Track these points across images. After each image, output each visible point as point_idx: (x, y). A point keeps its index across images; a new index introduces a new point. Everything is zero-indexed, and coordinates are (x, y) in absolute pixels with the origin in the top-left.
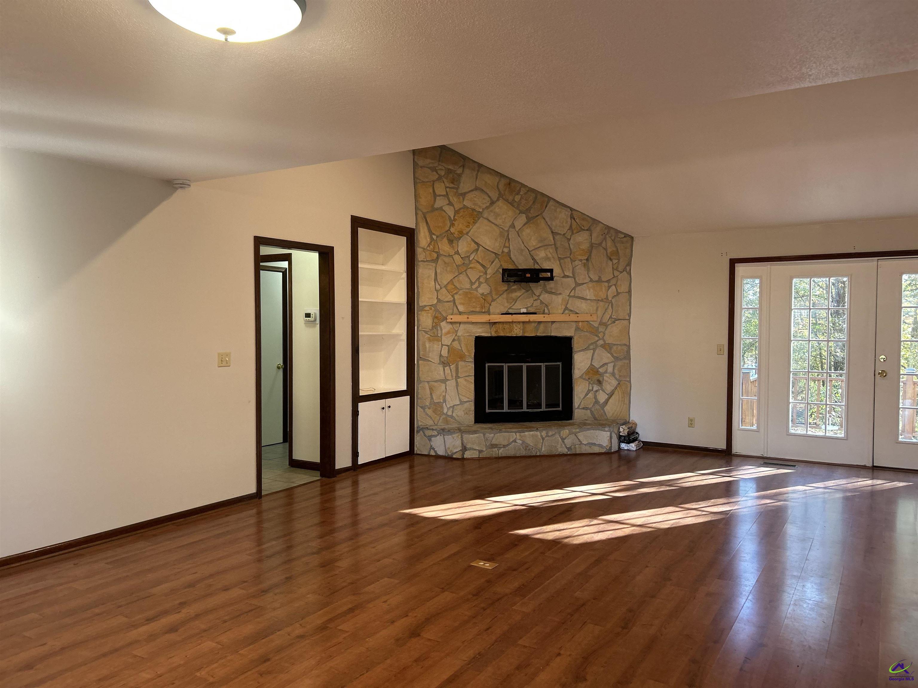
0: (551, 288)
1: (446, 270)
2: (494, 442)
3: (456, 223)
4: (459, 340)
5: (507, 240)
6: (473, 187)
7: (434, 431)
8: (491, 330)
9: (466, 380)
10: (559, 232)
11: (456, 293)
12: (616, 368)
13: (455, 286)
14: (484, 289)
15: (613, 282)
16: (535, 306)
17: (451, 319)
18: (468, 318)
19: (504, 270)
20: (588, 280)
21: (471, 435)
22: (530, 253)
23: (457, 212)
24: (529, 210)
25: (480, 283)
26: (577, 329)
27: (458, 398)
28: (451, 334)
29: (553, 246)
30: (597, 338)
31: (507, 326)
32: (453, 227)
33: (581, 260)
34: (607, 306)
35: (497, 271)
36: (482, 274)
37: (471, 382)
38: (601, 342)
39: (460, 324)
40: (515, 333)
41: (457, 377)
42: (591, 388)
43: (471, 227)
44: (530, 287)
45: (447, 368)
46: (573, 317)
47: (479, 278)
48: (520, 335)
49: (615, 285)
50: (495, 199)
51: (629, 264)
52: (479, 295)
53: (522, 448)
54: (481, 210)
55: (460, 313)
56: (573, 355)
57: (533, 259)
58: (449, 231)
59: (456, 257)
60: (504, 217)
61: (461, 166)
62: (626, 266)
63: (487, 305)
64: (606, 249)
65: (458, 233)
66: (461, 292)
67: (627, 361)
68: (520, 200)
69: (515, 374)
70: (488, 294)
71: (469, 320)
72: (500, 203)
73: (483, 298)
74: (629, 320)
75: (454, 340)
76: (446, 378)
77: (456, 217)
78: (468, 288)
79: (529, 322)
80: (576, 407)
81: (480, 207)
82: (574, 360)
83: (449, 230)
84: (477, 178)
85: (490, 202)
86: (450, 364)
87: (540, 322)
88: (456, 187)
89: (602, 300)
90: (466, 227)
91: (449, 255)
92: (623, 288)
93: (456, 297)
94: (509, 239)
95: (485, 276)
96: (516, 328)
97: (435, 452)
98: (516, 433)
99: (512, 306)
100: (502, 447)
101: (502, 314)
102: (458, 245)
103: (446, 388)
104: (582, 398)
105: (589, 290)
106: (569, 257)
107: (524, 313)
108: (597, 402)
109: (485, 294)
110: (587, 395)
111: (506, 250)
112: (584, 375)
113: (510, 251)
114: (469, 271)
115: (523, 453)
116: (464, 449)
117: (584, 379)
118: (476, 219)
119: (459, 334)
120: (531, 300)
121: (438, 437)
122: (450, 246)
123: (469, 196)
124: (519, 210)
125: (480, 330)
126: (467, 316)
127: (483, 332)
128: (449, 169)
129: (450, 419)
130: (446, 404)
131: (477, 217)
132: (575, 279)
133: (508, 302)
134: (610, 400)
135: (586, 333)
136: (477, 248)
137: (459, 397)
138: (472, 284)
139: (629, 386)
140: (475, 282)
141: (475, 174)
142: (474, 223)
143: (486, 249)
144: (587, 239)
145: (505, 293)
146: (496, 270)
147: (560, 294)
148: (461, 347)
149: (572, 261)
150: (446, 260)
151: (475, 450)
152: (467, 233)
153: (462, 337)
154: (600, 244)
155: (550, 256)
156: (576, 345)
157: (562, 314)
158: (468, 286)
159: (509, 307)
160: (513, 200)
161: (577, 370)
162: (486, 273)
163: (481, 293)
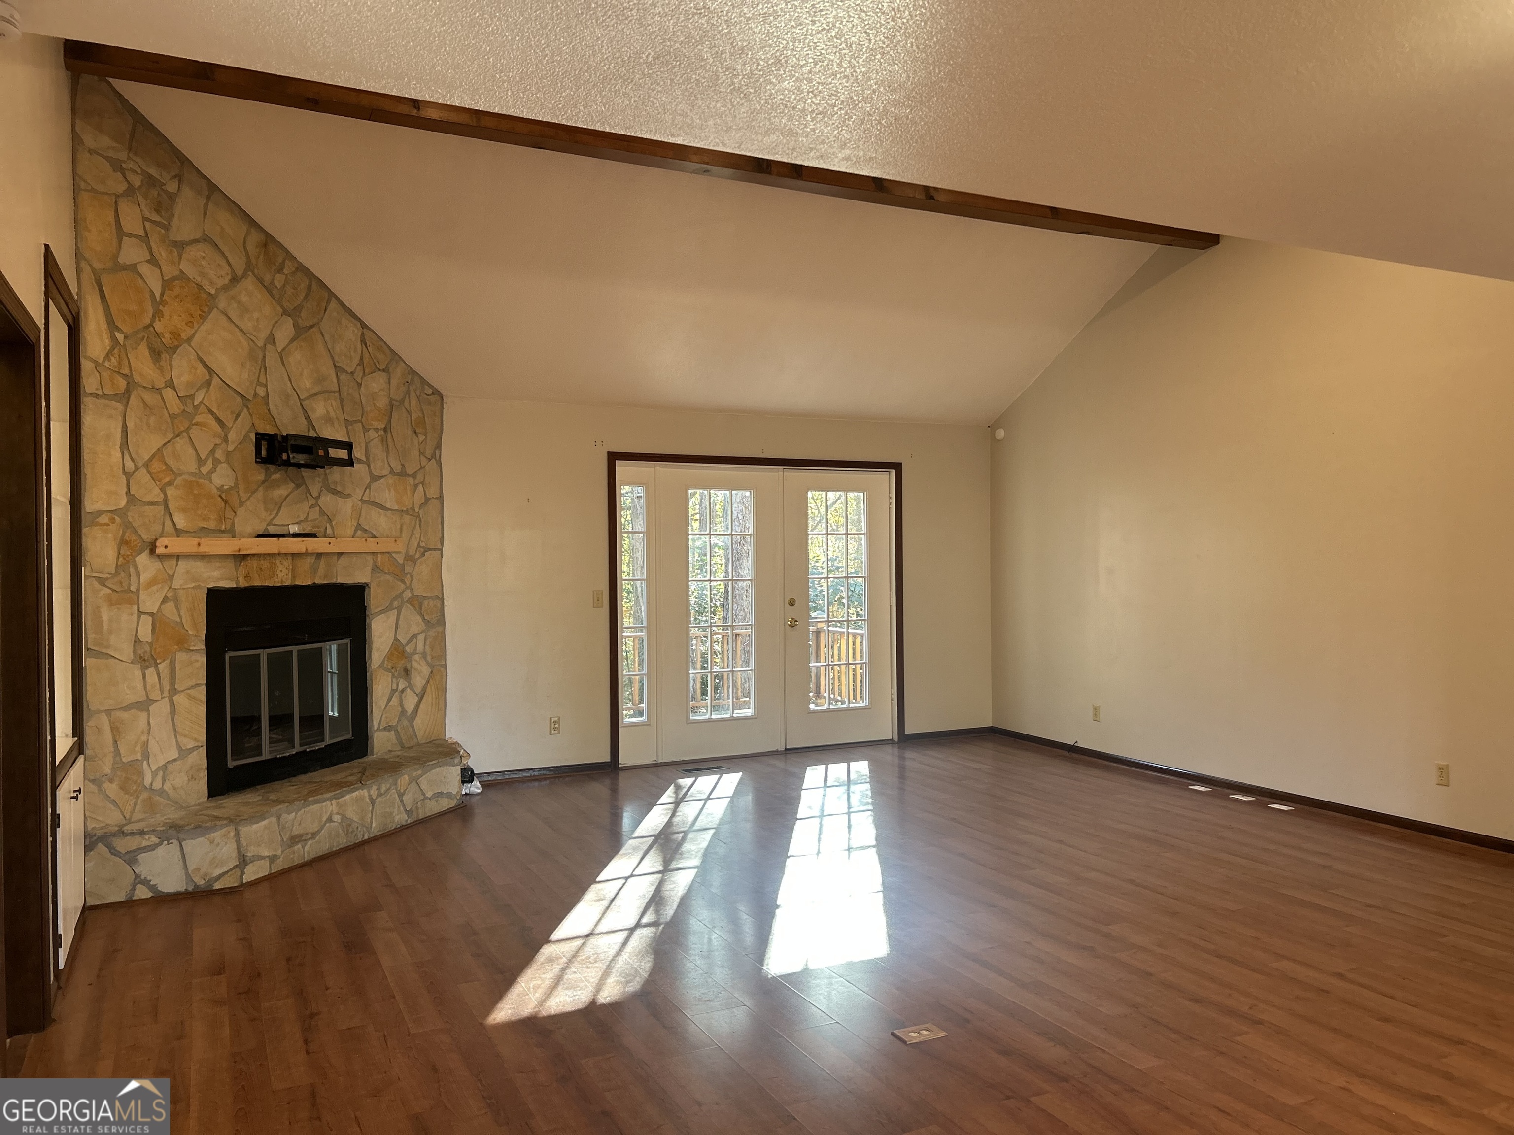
0: (335, 483)
1: (148, 425)
2: (297, 831)
3: (166, 310)
4: (176, 600)
5: (263, 370)
6: (198, 235)
7: (147, 837)
8: (236, 572)
9: (190, 697)
10: (345, 367)
11: (170, 483)
12: (428, 642)
13: (166, 464)
14: (222, 478)
15: (420, 477)
16: (312, 521)
17: (166, 547)
18: (199, 544)
19: (261, 437)
20: (386, 472)
21: (255, 826)
22: (301, 405)
23: (167, 285)
24: (298, 309)
25: (216, 462)
26: (376, 568)
27: (175, 742)
28: (160, 585)
29: (337, 394)
30: (403, 586)
31: (265, 564)
32: (160, 320)
33: (377, 430)
34: (413, 522)
35: (246, 436)
36: (218, 441)
37: (200, 701)
38: (408, 594)
39: (178, 561)
40: (280, 580)
41: (174, 691)
42: (394, 687)
43: (196, 326)
44: (303, 477)
45: (151, 672)
46: (371, 545)
47: (213, 451)
48: (288, 583)
49: (422, 483)
50: (239, 273)
51: (439, 446)
52: (215, 491)
53: (341, 831)
54: (213, 291)
55: (179, 533)
56: (367, 621)
57: (308, 418)
58: (152, 329)
59: (169, 393)
60: (256, 315)
61: (175, 177)
62: (435, 449)
63: (229, 514)
64: (409, 413)
65: (172, 337)
66: (178, 481)
67: (440, 629)
68: (284, 285)
69: (279, 667)
70: (231, 488)
71: (203, 549)
72: (249, 283)
73: (224, 496)
74: (441, 550)
75: (165, 600)
76: (148, 697)
77: (165, 297)
78: (194, 471)
79: (306, 554)
80: (375, 728)
81: (212, 283)
82: (370, 632)
83: (151, 325)
84: (205, 214)
85: (229, 277)
86: (158, 661)
87: (319, 555)
88: (165, 223)
89: (407, 512)
90: (186, 324)
91: (153, 388)
92: (433, 492)
93: (170, 491)
94: (265, 368)
95: (224, 445)
96: (281, 567)
97: (153, 888)
98: (330, 799)
99: (274, 518)
100: (309, 839)
101: (259, 536)
102: (171, 366)
103: (149, 723)
104: (383, 707)
105: (389, 490)
106: (360, 421)
107: (295, 535)
108: (403, 712)
109: (226, 487)
110: (389, 700)
111: (261, 392)
112: (386, 662)
113: (267, 395)
114: (195, 432)
115: (343, 841)
116: (243, 862)
117: (387, 670)
118: (206, 310)
119: (176, 584)
120: (305, 506)
121: (160, 851)
122: (154, 364)
123: (193, 252)
124: (282, 307)
125: (216, 574)
126: (197, 540)
127: (222, 579)
128: (150, 176)
129: (158, 798)
130: (149, 764)
131: (208, 306)
132: (369, 466)
133: (266, 509)
134: (421, 706)
135: (388, 577)
136: (208, 377)
137: (177, 741)
138: (201, 462)
139: (444, 674)
140: (207, 458)
141: (203, 201)
142: (203, 318)
143: (226, 384)
144: (383, 390)
145: (261, 489)
146: (244, 433)
147: (349, 496)
148: (180, 616)
149: (366, 430)
150: (148, 396)
151: (263, 858)
152: (189, 340)
153: (181, 592)
154: (402, 401)
155: (332, 414)
156: (374, 600)
157: (353, 537)
158: (193, 467)
159: (269, 519)
160: (272, 283)
161: (376, 653)
162: (226, 440)
163: (218, 486)
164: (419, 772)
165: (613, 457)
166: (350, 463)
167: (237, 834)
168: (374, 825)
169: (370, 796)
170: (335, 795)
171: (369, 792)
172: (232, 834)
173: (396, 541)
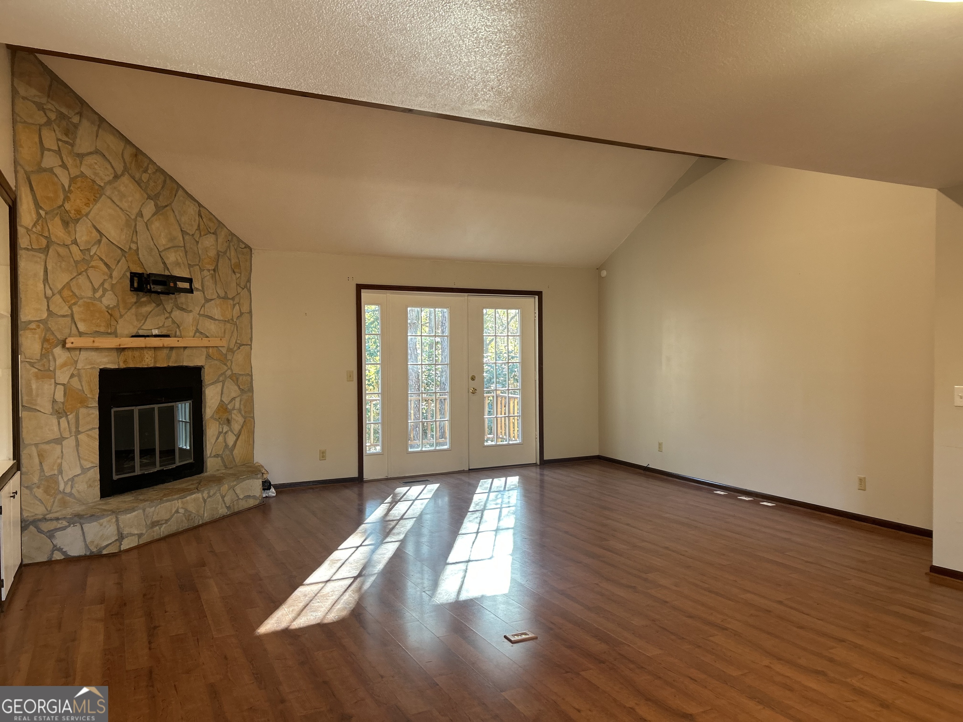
0: (182, 303)
1: (60, 267)
2: (155, 518)
3: (72, 196)
4: (79, 376)
5: (135, 233)
6: (92, 149)
7: (60, 522)
8: (118, 358)
9: (88, 436)
10: (188, 231)
11: (75, 304)
12: (242, 403)
13: (72, 291)
14: (109, 300)
15: (237, 300)
16: (167, 327)
17: (72, 343)
18: (94, 341)
19: (133, 275)
20: (215, 296)
21: (128, 515)
22: (160, 255)
23: (72, 180)
24: (157, 196)
25: (105, 291)
26: (208, 357)
27: (78, 464)
28: (69, 367)
29: (183, 248)
30: (226, 368)
31: (137, 354)
32: (68, 203)
33: (209, 270)
34: (232, 328)
35: (124, 274)
36: (106, 277)
37: (96, 439)
38: (229, 373)
39: (80, 352)
40: (146, 363)
41: (78, 432)
42: (221, 430)
43: (91, 206)
44: (161, 300)
45: (63, 421)
46: (205, 342)
47: (102, 284)
48: (152, 365)
49: (238, 303)
50: (119, 173)
51: (249, 281)
52: (104, 308)
53: (184, 519)
54: (102, 184)
55: (81, 334)
56: (203, 389)
57: (164, 263)
58: (63, 208)
59: (74, 248)
60: (130, 199)
61: (77, 113)
62: (247, 282)
63: (113, 323)
64: (230, 259)
65: (76, 213)
66: (80, 302)
67: (251, 394)
68: (148, 180)
69: (146, 418)
70: (115, 307)
71: (96, 345)
72: (125, 179)
73: (110, 312)
74: (251, 345)
75: (72, 376)
76: (61, 436)
77: (72, 188)
78: (90, 296)
79: (163, 348)
80: (208, 455)
81: (102, 179)
82: (205, 396)
83: (62, 205)
84: (97, 136)
85: (113, 175)
86: (68, 414)
87: (172, 348)
88: (71, 141)
89: (228, 322)
90: (85, 205)
91: (64, 245)
92: (245, 309)
93: (75, 309)
94: (136, 232)
95: (110, 280)
96: (147, 356)
97: (64, 553)
98: (177, 499)
99: (142, 326)
100: (164, 524)
101: (133, 336)
102: (75, 231)
103: (62, 452)
104: (213, 443)
105: (217, 308)
106: (198, 265)
107: (156, 336)
108: (226, 446)
109: (111, 306)
110: (217, 438)
111: (134, 246)
112: (215, 415)
113: (138, 249)
114: (91, 272)
115: (186, 525)
116: (121, 537)
117: (215, 419)
118: (98, 196)
119: (80, 366)
120: (162, 318)
121: (69, 530)
122: (65, 230)
123: (90, 160)
124: (147, 194)
125: (105, 360)
126: (92, 339)
127: (108, 363)
128: (62, 113)
129: (68, 498)
130: (62, 477)
131: (99, 193)
132: (204, 293)
133: (138, 320)
134: (238, 442)
135: (216, 362)
136: (99, 238)
137: (80, 463)
138: (95, 290)
139: (253, 422)
140: (99, 289)
141: (95, 129)
142: (96, 201)
143: (111, 242)
144: (213, 245)
145: (134, 307)
146: (122, 273)
147: (191, 311)
148: (82, 386)
149: (202, 270)
150: (61, 250)
151: (134, 535)
152: (87, 215)
153: (82, 371)
154: (225, 253)
155: (180, 260)
156: (207, 376)
157: (194, 337)
158: (90, 294)
159: (139, 326)
160: (141, 179)
161: (208, 410)
162: (111, 277)
163: (106, 305)
164: (235, 483)
165: (360, 288)
166: (191, 291)
167: (117, 520)
168: (206, 515)
169: (203, 497)
170: (180, 496)
171: (202, 495)
172: (114, 520)
173: (221, 339)
